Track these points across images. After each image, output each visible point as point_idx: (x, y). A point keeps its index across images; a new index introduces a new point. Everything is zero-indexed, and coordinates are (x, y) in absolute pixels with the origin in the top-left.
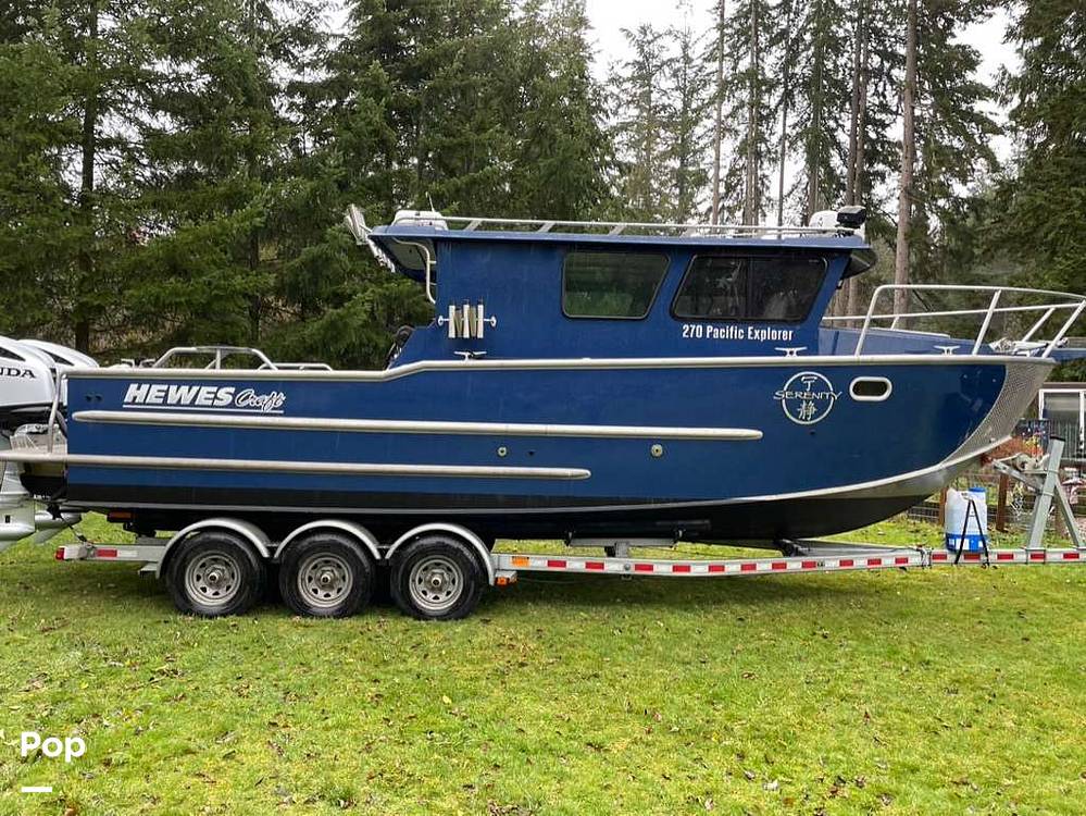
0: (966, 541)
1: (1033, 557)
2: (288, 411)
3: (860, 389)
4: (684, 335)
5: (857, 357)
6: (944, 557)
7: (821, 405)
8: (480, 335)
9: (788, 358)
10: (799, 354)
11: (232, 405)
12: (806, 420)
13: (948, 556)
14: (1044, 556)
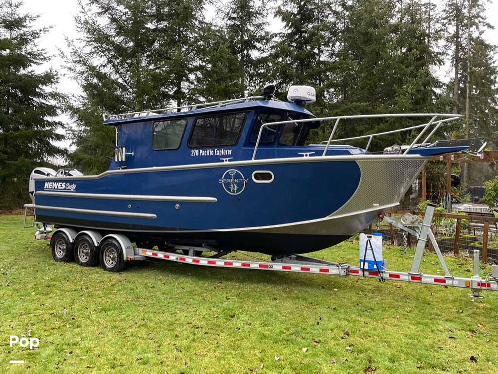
0: (366, 264)
1: (413, 278)
2: (77, 190)
3: (257, 176)
4: (192, 155)
5: (253, 161)
6: (357, 272)
7: (240, 185)
8: (124, 160)
9: (225, 163)
10: (229, 160)
11: (65, 189)
12: (234, 193)
13: (359, 272)
14: (419, 279)
